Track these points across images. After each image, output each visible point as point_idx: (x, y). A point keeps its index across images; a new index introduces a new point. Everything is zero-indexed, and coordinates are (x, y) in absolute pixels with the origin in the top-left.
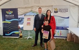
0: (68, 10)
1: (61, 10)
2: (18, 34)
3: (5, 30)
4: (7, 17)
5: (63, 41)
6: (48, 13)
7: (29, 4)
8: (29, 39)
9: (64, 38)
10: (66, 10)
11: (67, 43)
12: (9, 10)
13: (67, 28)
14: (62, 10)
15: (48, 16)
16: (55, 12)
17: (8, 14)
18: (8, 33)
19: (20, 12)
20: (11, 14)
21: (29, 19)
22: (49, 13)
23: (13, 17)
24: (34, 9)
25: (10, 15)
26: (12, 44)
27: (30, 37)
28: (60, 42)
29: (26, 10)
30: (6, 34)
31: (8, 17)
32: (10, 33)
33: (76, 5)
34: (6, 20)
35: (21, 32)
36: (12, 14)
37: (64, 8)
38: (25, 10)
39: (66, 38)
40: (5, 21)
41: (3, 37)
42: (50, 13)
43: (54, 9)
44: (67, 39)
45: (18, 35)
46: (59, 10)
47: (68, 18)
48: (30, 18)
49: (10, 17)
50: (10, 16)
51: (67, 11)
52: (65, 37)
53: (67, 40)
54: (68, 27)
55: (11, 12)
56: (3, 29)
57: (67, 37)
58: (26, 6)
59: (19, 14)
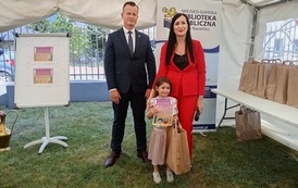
0: (214, 18)
6: (175, 27)
8: (50, 147)
9: (201, 131)
10: (210, 20)
13: (213, 90)
14: (196, 17)
15: (178, 38)
16: (166, 24)
21: (43, 52)
22: (181, 26)
27: (56, 140)
33: (244, 2)
39: (206, 130)
42: (186, 25)
47: (216, 50)
48: (48, 50)
51: (214, 24)
52: (204, 126)
54: (216, 87)
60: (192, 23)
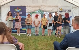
0: (70, 10)
1: (65, 10)
2: (25, 30)
4: (15, 14)
7: (37, 3)
16: (60, 12)
20: (20, 11)
23: (21, 14)
24: (41, 8)
30: (13, 31)
34: (14, 17)
37: (67, 8)
38: (33, 8)
43: (60, 9)
46: (64, 10)
47: (71, 17)
55: (19, 9)
58: (34, 5)
59: (27, 12)
60: (65, 11)
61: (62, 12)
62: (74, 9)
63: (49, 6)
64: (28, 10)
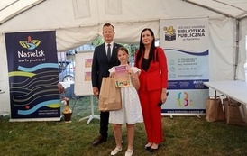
0: (203, 30)
1: (183, 31)
2: (59, 109)
3: (15, 98)
4: (23, 58)
5: (196, 122)
6: (143, 38)
7: (90, 16)
8: (94, 121)
9: (198, 114)
10: (199, 32)
11: (207, 125)
12: (29, 38)
13: (205, 83)
16: (167, 38)
17: (26, 50)
18: (28, 107)
19: (62, 40)
20: (36, 48)
23: (41, 58)
25: (33, 51)
26: (45, 138)
28: (188, 124)
29: (80, 36)
30: (20, 112)
31: (27, 58)
32: (31, 107)
33: (227, 16)
34: (20, 68)
35: (68, 102)
36: (38, 49)
37: (192, 24)
38: (79, 34)
39: (201, 114)
40: (16, 70)
41: (11, 120)
42: (150, 37)
43: (165, 29)
44: (205, 116)
45: (57, 112)
46: (179, 31)
49: (33, 58)
50: (33, 54)
52: (200, 110)
53: (207, 118)
54: (208, 81)
55: (34, 41)
56: (11, 95)
57: (204, 111)
58: (80, 22)
59: (58, 47)
60: (185, 36)
61: (173, 38)
62: (214, 26)
63: (130, 24)
64: (62, 42)
